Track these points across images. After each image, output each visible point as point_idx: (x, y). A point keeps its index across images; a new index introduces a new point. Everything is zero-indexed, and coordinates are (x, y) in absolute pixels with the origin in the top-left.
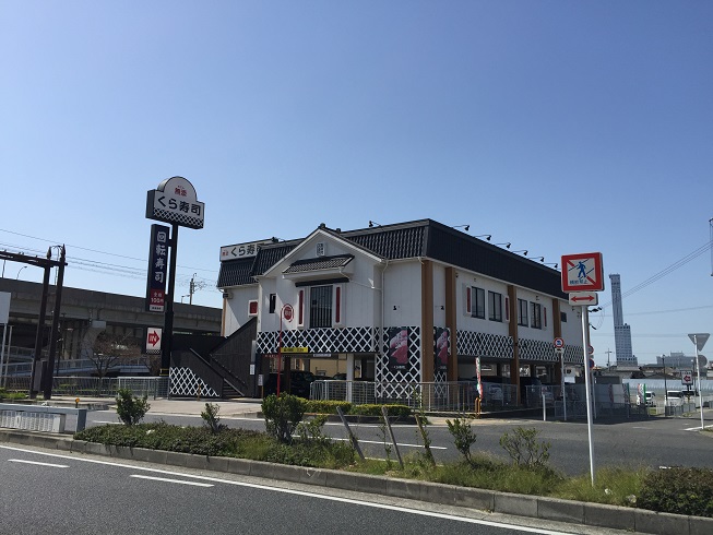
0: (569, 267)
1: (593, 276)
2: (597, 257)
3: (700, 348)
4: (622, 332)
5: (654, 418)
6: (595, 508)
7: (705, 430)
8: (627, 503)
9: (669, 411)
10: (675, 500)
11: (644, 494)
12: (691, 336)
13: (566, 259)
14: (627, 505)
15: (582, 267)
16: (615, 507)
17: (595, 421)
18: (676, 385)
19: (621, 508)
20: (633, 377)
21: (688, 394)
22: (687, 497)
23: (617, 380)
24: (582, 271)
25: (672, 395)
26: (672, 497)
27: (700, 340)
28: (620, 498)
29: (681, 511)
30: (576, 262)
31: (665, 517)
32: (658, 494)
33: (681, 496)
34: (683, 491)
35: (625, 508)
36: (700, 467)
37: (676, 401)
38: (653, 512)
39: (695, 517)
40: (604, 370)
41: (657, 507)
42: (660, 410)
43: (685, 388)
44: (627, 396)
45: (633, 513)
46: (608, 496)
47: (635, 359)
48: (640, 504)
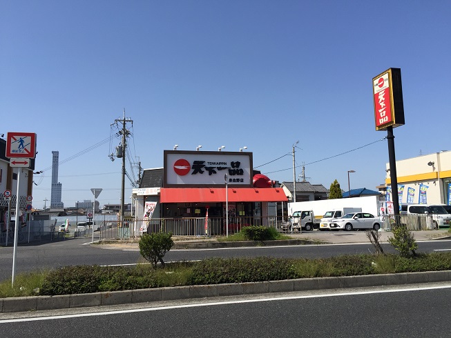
0: (12, 140)
1: (29, 148)
2: (33, 136)
3: (96, 197)
4: (56, 187)
5: (67, 239)
6: (11, 301)
7: (94, 243)
8: (33, 294)
9: (77, 235)
10: (63, 287)
11: (45, 286)
12: (92, 190)
13: (11, 135)
14: (33, 295)
15: (22, 141)
16: (25, 298)
17: (19, 244)
18: (83, 219)
19: (29, 297)
20: (59, 215)
21: (90, 224)
22: (71, 284)
23: (47, 218)
24: (22, 144)
25: (80, 225)
26: (62, 285)
27: (97, 192)
28: (30, 291)
29: (66, 293)
30: (18, 138)
31: (56, 298)
32: (54, 285)
33: (68, 284)
34: (69, 281)
35: (31, 297)
36: (82, 265)
37: (82, 228)
38: (49, 296)
39: (73, 295)
40: (41, 212)
41: (52, 293)
42: (71, 234)
43: (88, 221)
44: (53, 227)
45: (37, 299)
46: (22, 292)
47: (63, 204)
48: (42, 293)
